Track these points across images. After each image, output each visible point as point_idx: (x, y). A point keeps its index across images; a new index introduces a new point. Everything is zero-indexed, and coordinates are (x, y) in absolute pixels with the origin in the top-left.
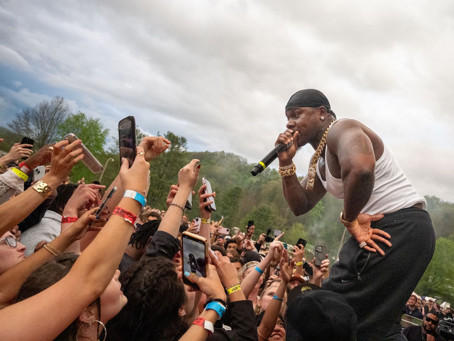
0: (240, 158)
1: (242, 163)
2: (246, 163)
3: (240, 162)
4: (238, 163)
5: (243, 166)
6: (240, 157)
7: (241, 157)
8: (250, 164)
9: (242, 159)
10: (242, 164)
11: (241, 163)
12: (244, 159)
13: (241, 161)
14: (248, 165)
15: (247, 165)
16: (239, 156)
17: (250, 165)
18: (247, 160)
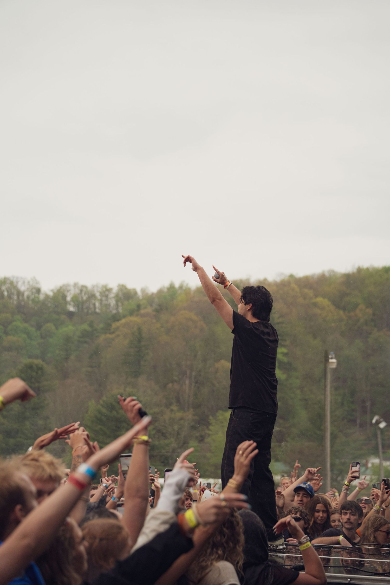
0: (17, 282)
1: (26, 294)
2: (38, 291)
3: (19, 293)
4: (15, 297)
5: (33, 301)
6: (15, 280)
7: (17, 278)
8: (52, 291)
9: (24, 283)
10: (28, 297)
11: (23, 295)
12: (29, 282)
13: (22, 288)
14: (47, 296)
15: (42, 297)
16: (13, 277)
17: (51, 294)
18: (38, 283)
